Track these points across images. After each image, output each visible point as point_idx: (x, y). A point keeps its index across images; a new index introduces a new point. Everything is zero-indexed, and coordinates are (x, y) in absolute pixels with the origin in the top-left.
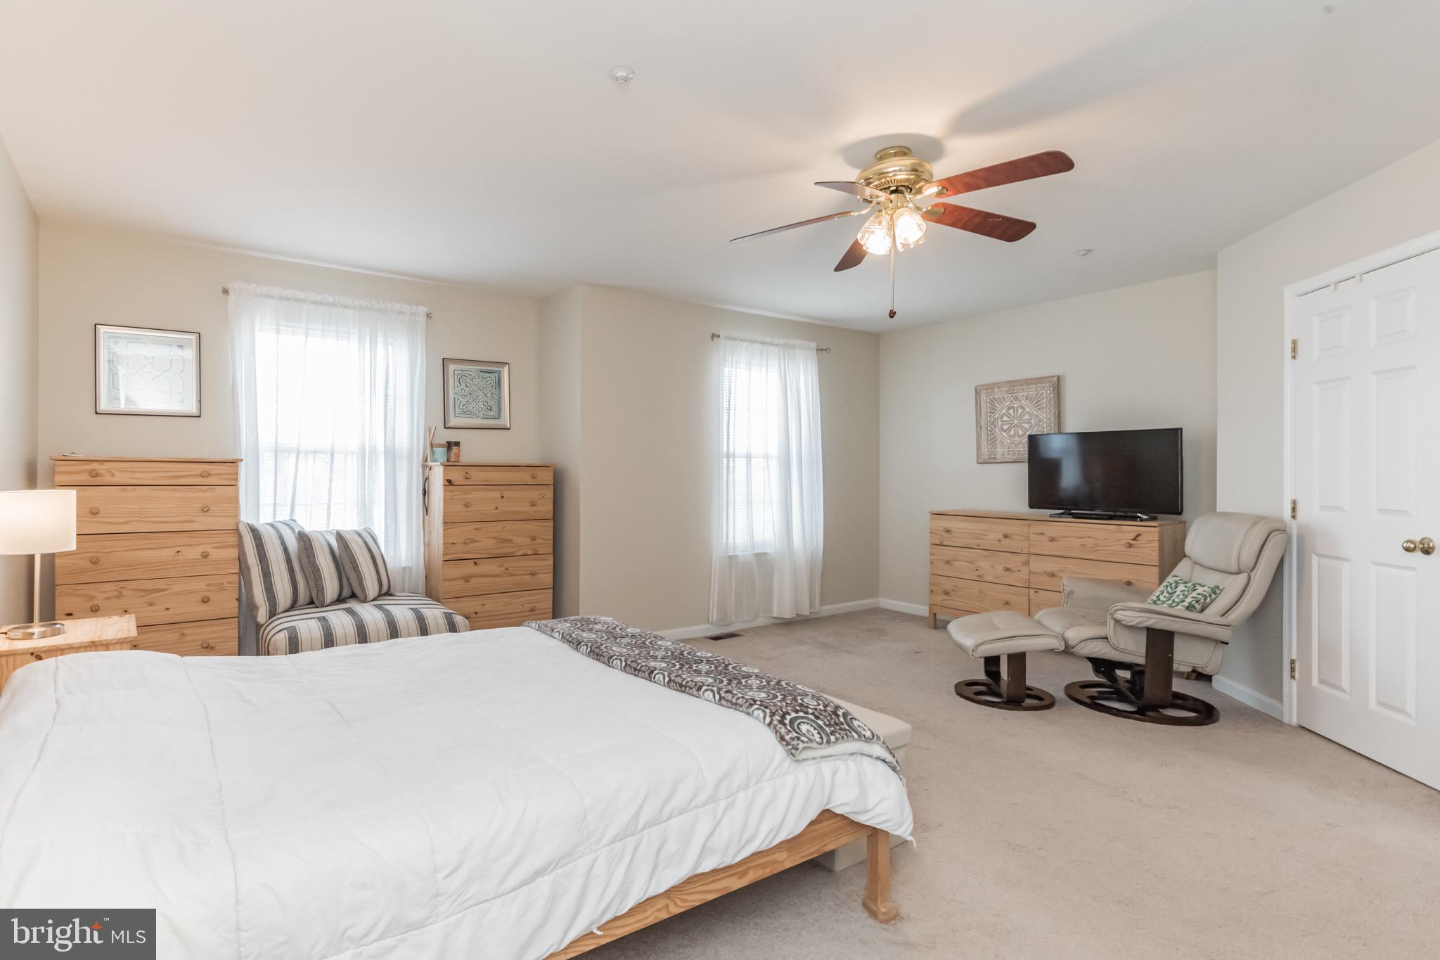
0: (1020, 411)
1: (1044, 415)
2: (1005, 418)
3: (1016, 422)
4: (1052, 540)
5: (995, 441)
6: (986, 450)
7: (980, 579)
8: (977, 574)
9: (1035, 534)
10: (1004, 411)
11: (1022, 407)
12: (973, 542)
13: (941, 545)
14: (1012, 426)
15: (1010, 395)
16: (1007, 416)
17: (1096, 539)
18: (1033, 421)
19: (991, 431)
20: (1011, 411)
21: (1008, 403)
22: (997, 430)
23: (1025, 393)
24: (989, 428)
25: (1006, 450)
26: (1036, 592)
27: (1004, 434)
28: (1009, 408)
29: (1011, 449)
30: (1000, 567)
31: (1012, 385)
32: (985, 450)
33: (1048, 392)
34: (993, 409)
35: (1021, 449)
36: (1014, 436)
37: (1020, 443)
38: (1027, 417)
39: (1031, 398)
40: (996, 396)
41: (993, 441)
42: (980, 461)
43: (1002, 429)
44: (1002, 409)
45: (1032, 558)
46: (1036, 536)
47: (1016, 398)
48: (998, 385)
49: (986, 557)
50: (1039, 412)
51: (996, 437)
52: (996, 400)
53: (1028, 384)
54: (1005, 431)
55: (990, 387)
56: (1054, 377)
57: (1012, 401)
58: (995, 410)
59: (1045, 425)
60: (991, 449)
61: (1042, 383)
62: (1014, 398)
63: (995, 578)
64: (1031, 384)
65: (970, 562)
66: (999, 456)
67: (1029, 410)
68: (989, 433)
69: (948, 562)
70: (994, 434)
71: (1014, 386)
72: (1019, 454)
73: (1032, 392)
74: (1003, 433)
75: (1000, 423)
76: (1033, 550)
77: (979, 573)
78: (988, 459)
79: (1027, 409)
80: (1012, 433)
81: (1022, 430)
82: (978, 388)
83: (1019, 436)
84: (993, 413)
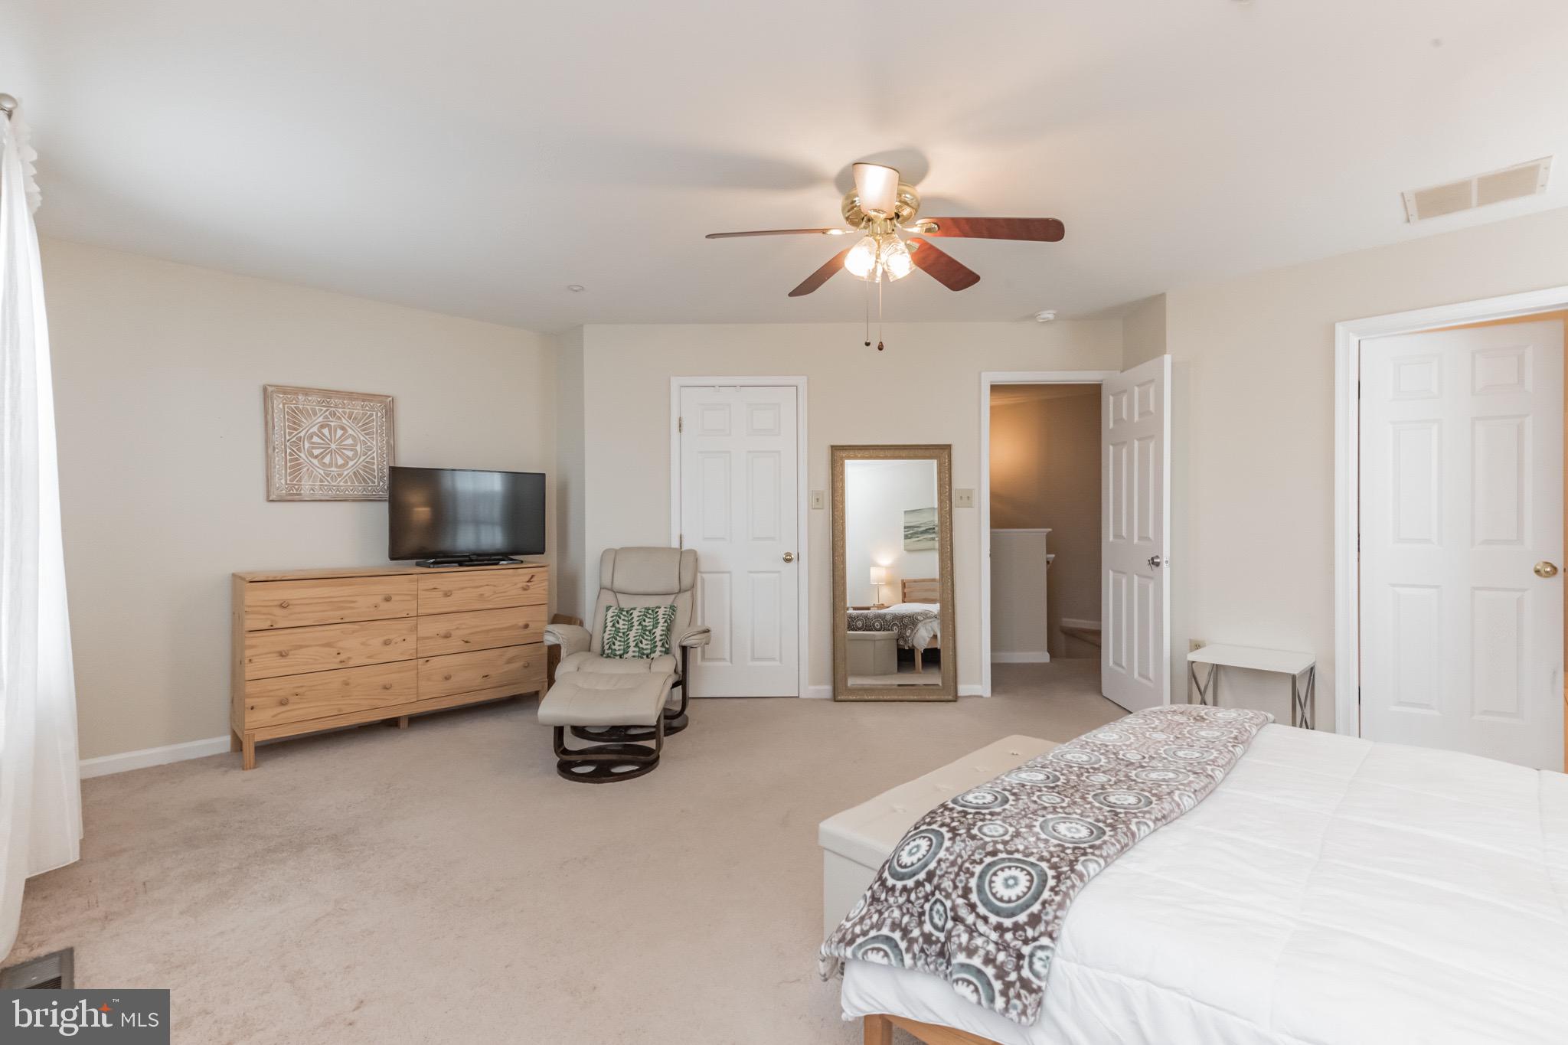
0: (340, 432)
1: (374, 443)
2: (315, 439)
3: (333, 446)
4: (447, 594)
5: (299, 470)
6: (283, 481)
7: (344, 666)
8: (338, 660)
9: (424, 590)
10: (315, 429)
11: (343, 428)
12: (334, 615)
13: (271, 629)
14: (327, 451)
15: (325, 409)
16: (318, 436)
17: (495, 586)
18: (358, 448)
19: (291, 454)
20: (326, 431)
21: (321, 419)
22: (302, 455)
23: (348, 411)
24: (288, 451)
25: (319, 483)
26: (427, 661)
27: (315, 461)
28: (322, 427)
29: (326, 483)
30: (376, 642)
31: (327, 394)
32: (280, 482)
33: (379, 414)
34: (295, 423)
35: (341, 484)
36: (330, 465)
37: (340, 475)
38: (350, 441)
39: (355, 418)
40: (301, 407)
41: (296, 468)
42: (271, 499)
43: (312, 455)
44: (310, 426)
45: (421, 620)
46: (428, 593)
47: (333, 414)
48: (306, 392)
49: (353, 632)
50: (367, 437)
51: (300, 464)
52: (302, 413)
53: (351, 399)
54: (316, 457)
55: (290, 391)
56: (389, 397)
57: (326, 417)
58: (299, 426)
59: (375, 454)
60: (291, 481)
61: (372, 401)
62: (330, 414)
63: (369, 657)
64: (357, 399)
65: (328, 645)
66: (306, 491)
67: (353, 433)
68: (288, 458)
69: (282, 655)
70: (297, 459)
71: (330, 398)
72: (338, 490)
73: (357, 411)
74: (312, 460)
75: (307, 445)
76: (421, 611)
77: (342, 657)
78: (287, 495)
79: (350, 432)
80: (327, 460)
81: (343, 459)
82: (270, 389)
83: (337, 466)
84: (295, 429)
